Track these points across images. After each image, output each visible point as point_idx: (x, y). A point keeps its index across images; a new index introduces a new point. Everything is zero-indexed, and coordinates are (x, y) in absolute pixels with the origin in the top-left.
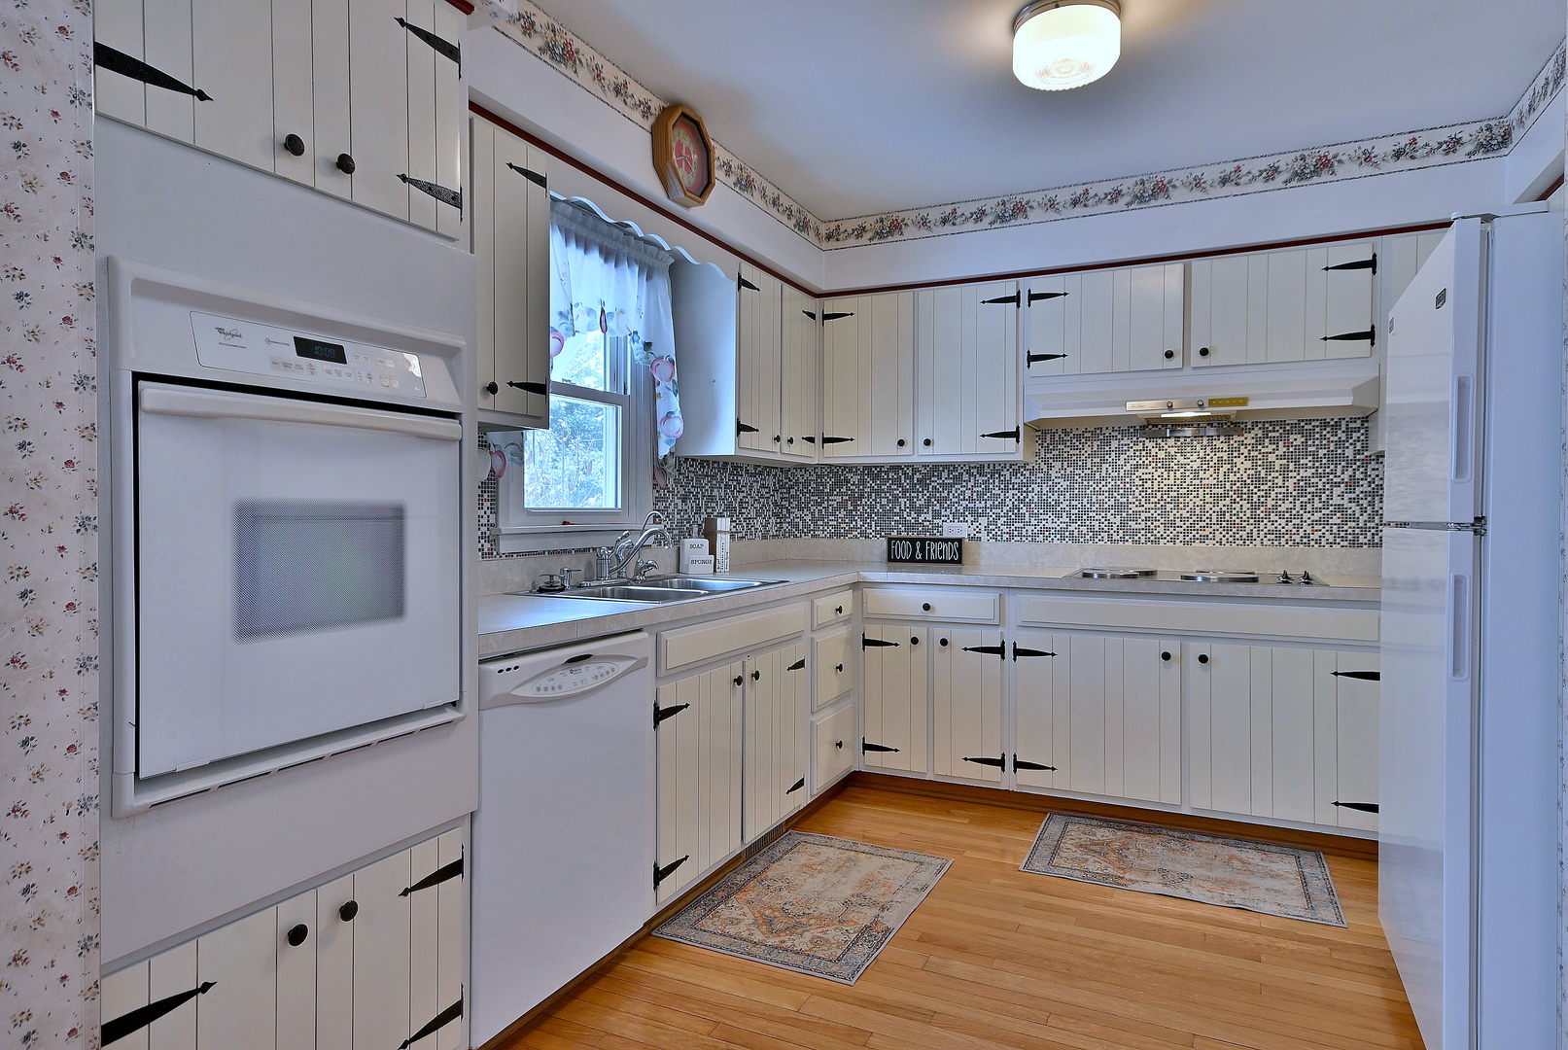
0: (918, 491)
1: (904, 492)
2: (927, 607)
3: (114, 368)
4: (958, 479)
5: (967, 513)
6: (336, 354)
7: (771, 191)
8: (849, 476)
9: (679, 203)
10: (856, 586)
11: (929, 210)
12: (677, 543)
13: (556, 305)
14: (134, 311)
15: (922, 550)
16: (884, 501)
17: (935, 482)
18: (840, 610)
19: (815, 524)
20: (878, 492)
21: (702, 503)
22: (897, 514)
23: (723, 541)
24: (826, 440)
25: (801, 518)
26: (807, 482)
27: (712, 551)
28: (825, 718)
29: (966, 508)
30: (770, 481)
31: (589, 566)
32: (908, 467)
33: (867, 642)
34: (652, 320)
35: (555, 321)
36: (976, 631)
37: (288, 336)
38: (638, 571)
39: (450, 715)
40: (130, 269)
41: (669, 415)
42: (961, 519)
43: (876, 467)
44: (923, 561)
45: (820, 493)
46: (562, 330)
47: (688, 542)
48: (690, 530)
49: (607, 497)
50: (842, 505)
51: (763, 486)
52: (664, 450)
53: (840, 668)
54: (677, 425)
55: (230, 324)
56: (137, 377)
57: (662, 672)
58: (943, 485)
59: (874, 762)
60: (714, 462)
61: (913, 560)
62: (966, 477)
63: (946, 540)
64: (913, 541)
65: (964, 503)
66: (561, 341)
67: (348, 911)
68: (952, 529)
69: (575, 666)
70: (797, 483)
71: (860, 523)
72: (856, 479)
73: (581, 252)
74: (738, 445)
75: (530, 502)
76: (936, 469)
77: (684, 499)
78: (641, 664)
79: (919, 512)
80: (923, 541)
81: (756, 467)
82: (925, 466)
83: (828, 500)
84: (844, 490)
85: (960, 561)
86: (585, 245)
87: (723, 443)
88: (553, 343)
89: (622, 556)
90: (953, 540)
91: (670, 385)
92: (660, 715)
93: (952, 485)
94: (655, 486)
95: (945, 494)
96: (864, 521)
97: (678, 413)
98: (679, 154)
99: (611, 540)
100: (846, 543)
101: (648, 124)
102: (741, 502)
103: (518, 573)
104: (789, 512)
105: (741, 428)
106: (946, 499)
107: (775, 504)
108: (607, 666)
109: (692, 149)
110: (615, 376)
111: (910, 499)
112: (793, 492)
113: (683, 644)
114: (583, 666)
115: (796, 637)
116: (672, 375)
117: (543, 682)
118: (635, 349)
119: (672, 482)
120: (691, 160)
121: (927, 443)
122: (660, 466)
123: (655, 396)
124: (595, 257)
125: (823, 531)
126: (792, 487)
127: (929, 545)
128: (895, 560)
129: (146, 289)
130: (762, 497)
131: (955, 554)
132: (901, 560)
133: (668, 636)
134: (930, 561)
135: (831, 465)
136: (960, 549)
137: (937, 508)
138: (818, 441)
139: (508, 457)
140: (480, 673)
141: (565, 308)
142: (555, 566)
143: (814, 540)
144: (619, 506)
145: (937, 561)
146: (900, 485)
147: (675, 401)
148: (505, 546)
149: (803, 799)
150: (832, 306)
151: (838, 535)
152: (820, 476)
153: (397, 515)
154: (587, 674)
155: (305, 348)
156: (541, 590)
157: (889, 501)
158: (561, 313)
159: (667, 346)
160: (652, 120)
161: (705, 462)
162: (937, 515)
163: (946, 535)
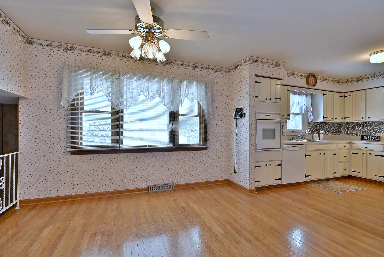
0: (369, 127)
1: (366, 127)
2: (366, 147)
3: (255, 119)
4: (380, 124)
5: (382, 131)
6: (269, 116)
7: (330, 79)
8: (352, 124)
9: (311, 87)
10: (350, 143)
11: (368, 76)
12: (312, 135)
13: (291, 103)
14: (257, 114)
15: (370, 138)
16: (361, 129)
17: (374, 125)
18: (345, 147)
19: (345, 133)
20: (359, 127)
21: (318, 129)
22: (364, 131)
23: (321, 135)
24: (345, 118)
25: (341, 132)
26: (343, 125)
27: (319, 136)
28: (342, 164)
29: (381, 130)
30: (334, 125)
31: (297, 137)
32: (367, 122)
33: (353, 153)
34: (307, 102)
35: (291, 105)
36: (378, 152)
37: (266, 115)
38: (305, 138)
39: (279, 149)
40: (257, 112)
41: (310, 116)
42: (380, 132)
43: (359, 122)
44: (370, 140)
45: (346, 127)
46: (292, 107)
47: (314, 135)
48: (315, 133)
49: (300, 128)
50: (351, 129)
51: (332, 126)
52: (309, 121)
53: (345, 156)
54: (312, 117)
55: (262, 114)
56: (257, 119)
57: (307, 150)
58: (376, 126)
59: (354, 174)
60: (320, 122)
61: (367, 139)
62: (381, 124)
63: (376, 136)
64: (367, 136)
65: (381, 129)
66: (292, 108)
67: (270, 165)
68: (377, 134)
69: (294, 147)
70: (340, 125)
71: (355, 133)
72: (354, 125)
73: (295, 95)
74: (323, 120)
75: (287, 129)
76: (374, 122)
77: (314, 128)
78: (303, 148)
79: (370, 131)
80: (370, 136)
81: (330, 123)
82: (371, 122)
83: (347, 128)
84: (351, 126)
85: (379, 140)
86: (296, 94)
87: (321, 120)
88: (291, 108)
89: (302, 136)
90: (377, 136)
91: (311, 111)
92: (306, 156)
93: (378, 126)
94: (308, 126)
95: (376, 127)
96: (356, 132)
97: (312, 116)
98: (311, 80)
99: (300, 134)
100: (352, 136)
101: (305, 78)
102: (327, 129)
103: (286, 137)
104: (338, 130)
105: (324, 117)
106: (376, 128)
107: (335, 129)
108: (298, 148)
109: (313, 79)
110: (301, 111)
111: (367, 128)
112: (339, 127)
113: (310, 147)
114: (295, 147)
115: (334, 150)
116: (311, 110)
117: (290, 148)
118: (304, 107)
119: (311, 125)
120: (313, 81)
121: (369, 118)
122: (309, 123)
123: (308, 113)
124: (297, 95)
125: (346, 134)
126: (339, 126)
127: (371, 137)
128: (363, 139)
129: (258, 113)
130: (332, 128)
131: (378, 139)
132: (364, 140)
133: (308, 146)
134: (371, 140)
135: (348, 122)
136: (379, 138)
137: (374, 130)
138: (344, 118)
139: (285, 123)
140: (282, 146)
141: (293, 104)
142: (291, 137)
143: (345, 136)
144: (302, 129)
145: (373, 140)
146: (365, 125)
147: (311, 114)
148: (284, 134)
149: (336, 176)
150: (346, 94)
151: (350, 135)
152: (346, 124)
153: (274, 130)
154: (295, 148)
155: (267, 115)
156: (289, 140)
157: (362, 129)
158: (292, 104)
159: (310, 105)
160: (306, 77)
161: (318, 122)
162: (374, 131)
163: (376, 135)
